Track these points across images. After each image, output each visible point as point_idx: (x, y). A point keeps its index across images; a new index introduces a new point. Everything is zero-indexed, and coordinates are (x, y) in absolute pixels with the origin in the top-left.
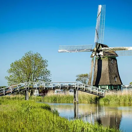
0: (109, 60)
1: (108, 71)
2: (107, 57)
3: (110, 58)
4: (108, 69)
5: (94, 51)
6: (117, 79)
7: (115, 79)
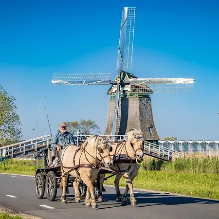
0: (140, 100)
1: (138, 118)
2: (136, 94)
3: (142, 96)
4: (138, 114)
5: (116, 84)
6: (153, 131)
7: (150, 131)
